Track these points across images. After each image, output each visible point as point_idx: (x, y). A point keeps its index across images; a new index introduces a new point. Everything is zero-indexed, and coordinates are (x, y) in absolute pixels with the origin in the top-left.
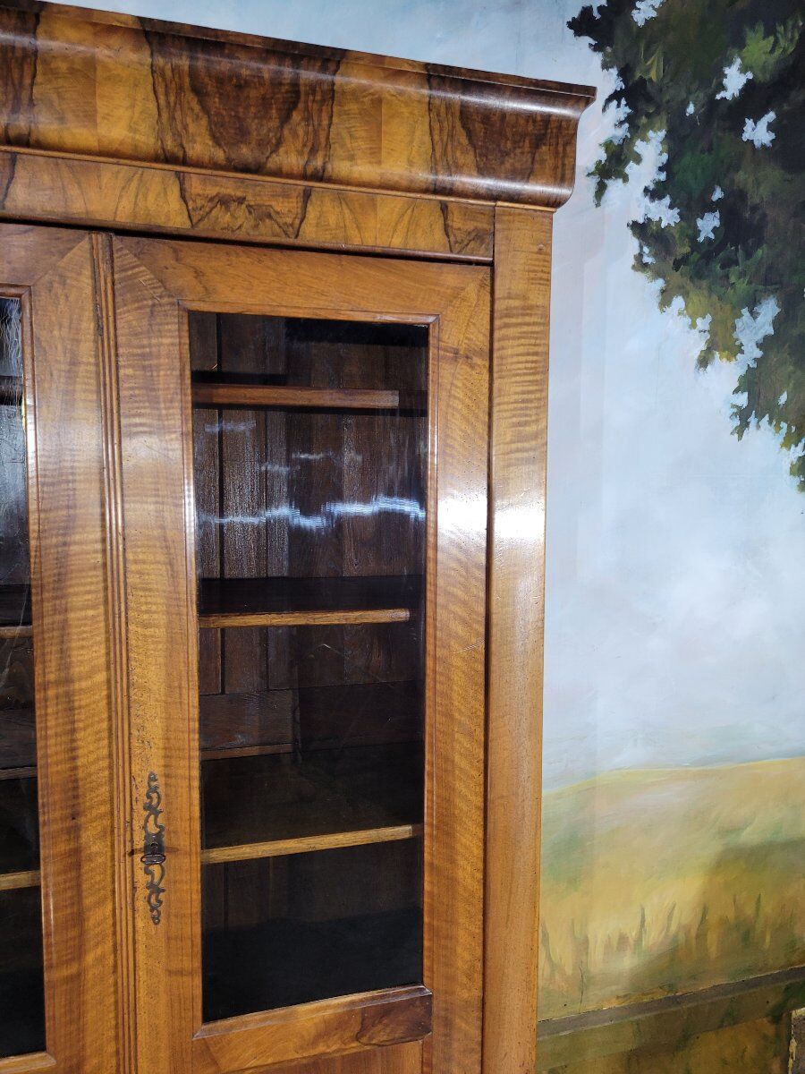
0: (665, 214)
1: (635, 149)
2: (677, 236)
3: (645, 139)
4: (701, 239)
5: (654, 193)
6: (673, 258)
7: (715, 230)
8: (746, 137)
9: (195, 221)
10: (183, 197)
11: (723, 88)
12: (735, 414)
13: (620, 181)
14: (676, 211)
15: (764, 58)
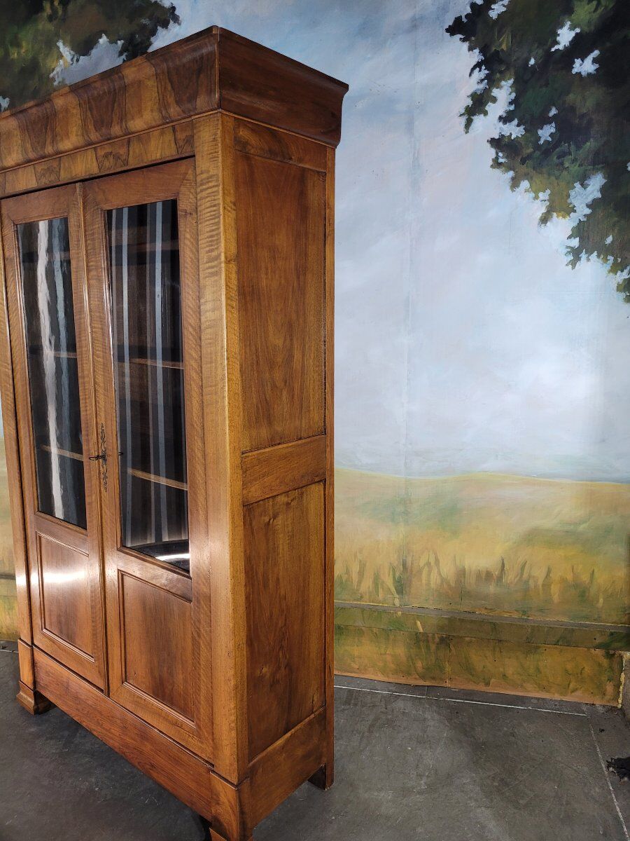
0: (514, 130)
1: (492, 94)
2: (523, 143)
3: (499, 87)
4: (541, 142)
5: (505, 119)
6: (520, 157)
7: (551, 135)
8: (574, 71)
11: (558, 43)
12: (569, 252)
13: (482, 115)
14: (522, 127)
15: (588, 17)
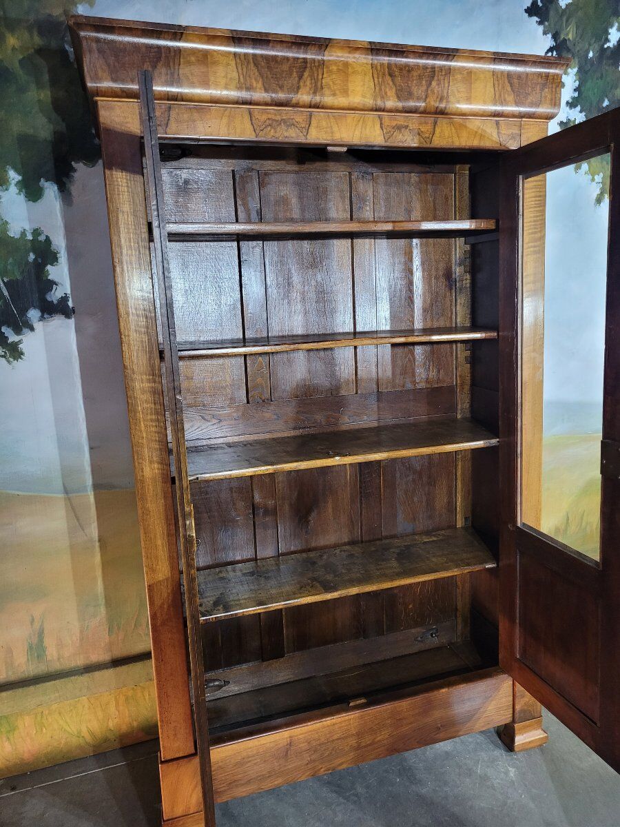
0: (578, 116)
3: (567, 73)
5: (571, 105)
9: (386, 138)
10: (381, 127)
11: (609, 41)
14: (584, 114)
